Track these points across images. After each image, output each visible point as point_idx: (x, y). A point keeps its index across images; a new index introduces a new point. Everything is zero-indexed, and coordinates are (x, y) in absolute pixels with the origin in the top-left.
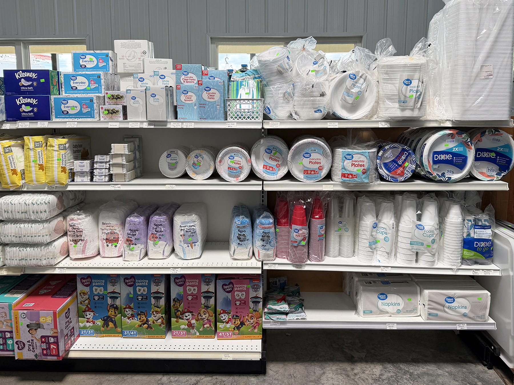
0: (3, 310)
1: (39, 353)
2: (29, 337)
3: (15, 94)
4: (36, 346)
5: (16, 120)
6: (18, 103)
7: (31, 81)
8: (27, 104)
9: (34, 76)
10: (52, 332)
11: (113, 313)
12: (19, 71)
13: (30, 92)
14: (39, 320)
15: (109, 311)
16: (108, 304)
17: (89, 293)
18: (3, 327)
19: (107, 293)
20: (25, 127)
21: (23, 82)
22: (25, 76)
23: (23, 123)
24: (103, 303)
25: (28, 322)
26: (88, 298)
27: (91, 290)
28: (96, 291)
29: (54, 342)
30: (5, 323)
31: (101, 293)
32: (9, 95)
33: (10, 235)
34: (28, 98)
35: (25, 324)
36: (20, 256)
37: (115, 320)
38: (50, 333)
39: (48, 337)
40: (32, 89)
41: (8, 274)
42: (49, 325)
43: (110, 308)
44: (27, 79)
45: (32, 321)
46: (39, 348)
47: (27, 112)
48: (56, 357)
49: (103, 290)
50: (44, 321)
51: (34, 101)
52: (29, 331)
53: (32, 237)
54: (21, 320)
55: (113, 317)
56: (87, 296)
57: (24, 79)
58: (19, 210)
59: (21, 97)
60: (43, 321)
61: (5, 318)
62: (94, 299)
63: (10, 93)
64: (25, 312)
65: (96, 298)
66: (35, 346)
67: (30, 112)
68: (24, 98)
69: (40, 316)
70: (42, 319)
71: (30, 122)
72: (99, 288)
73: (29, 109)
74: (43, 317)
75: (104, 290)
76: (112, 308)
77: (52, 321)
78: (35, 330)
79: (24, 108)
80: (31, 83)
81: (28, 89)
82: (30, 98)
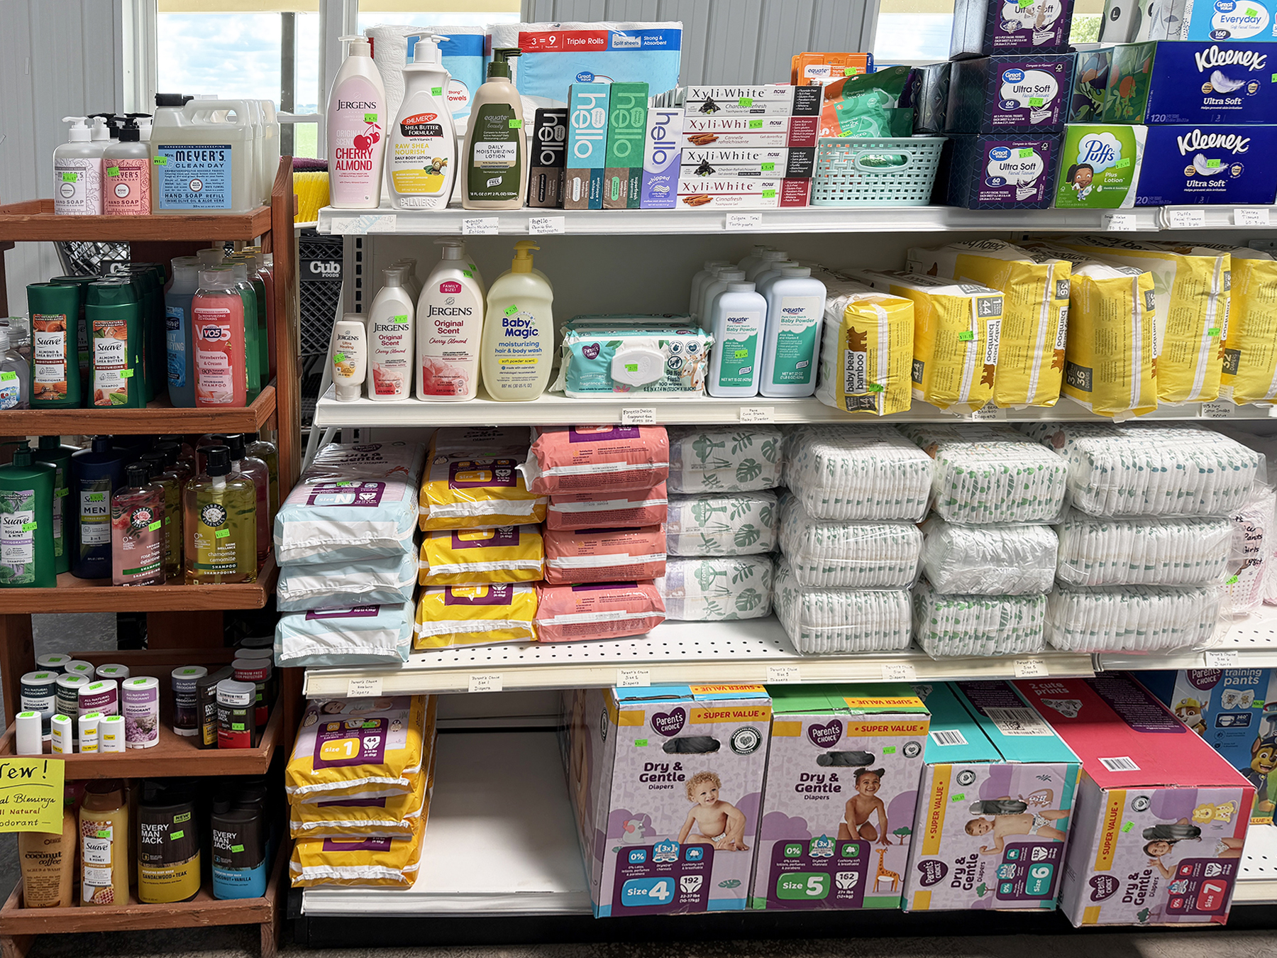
0: (1046, 785)
1: (1157, 907)
2: (1141, 863)
3: (1178, 120)
4: (1154, 888)
5: (1161, 202)
6: (1183, 147)
7: (1242, 80)
8: (1210, 153)
9: (1254, 61)
10: (1222, 848)
11: (1266, 761)
12: (1209, 45)
13: (1228, 115)
14: (1192, 815)
15: (1254, 755)
16: (1259, 737)
17: (1207, 708)
18: (1032, 832)
19: (1262, 707)
20: (1192, 226)
21: (1218, 82)
22: (1228, 62)
23: (1182, 212)
24: (1242, 735)
25: (1151, 820)
26: (1202, 722)
27: (1216, 700)
28: (1230, 701)
29: (1221, 877)
30: (1041, 821)
31: (1246, 706)
32: (1160, 123)
33: (1112, 560)
34: (1219, 132)
35: (1140, 826)
36: (1124, 624)
37: (1265, 780)
38: (1218, 850)
39: (1204, 862)
40: (1237, 105)
41: (1051, 673)
42: (1219, 827)
43: (1260, 748)
44: (1231, 72)
45: (1163, 819)
46: (1161, 893)
47: (1207, 179)
48: (1210, 916)
49: (1251, 699)
50: (1207, 817)
51: (1237, 144)
52: (1146, 849)
53: (1186, 565)
54: (1130, 817)
55: (1263, 770)
56: (1199, 717)
57: (1223, 73)
58: (1174, 489)
59: (1197, 131)
60: (1202, 817)
61: (1043, 806)
62: (1219, 725)
63: (1162, 118)
64: (1149, 792)
65: (1226, 721)
66: (1150, 885)
67: (1215, 177)
68: (1206, 132)
69: (1198, 802)
70: (1204, 811)
71: (1207, 211)
72: (1242, 693)
73: (1216, 166)
74: (1206, 806)
75: (1254, 699)
76: (1267, 747)
77: (1231, 818)
78: (1169, 843)
79: (1202, 166)
80: (1242, 84)
81: (1224, 105)
82: (1226, 132)
